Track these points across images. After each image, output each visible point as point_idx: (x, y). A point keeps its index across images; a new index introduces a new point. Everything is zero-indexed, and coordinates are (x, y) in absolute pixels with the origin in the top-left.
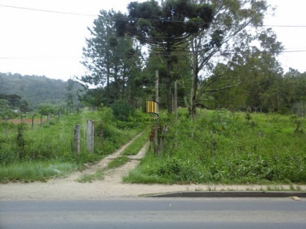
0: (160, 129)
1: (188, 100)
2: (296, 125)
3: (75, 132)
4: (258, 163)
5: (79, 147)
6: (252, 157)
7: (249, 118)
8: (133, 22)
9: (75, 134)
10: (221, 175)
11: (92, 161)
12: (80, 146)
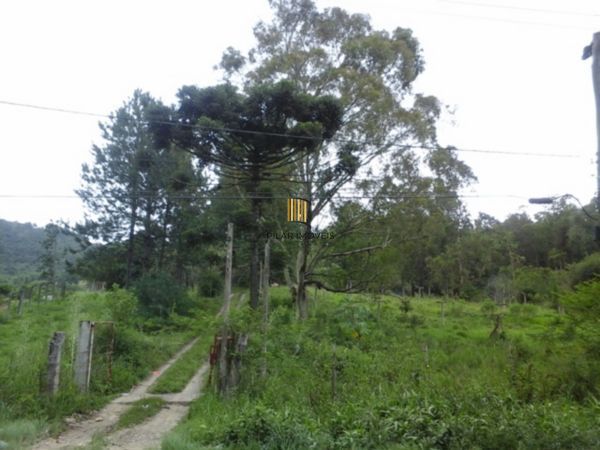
0: (233, 340)
1: (291, 271)
2: (492, 322)
3: (52, 349)
4: (423, 414)
5: (56, 380)
6: (410, 398)
7: (406, 308)
8: (188, 121)
9: (51, 352)
10: (352, 439)
11: (84, 411)
12: (61, 380)
